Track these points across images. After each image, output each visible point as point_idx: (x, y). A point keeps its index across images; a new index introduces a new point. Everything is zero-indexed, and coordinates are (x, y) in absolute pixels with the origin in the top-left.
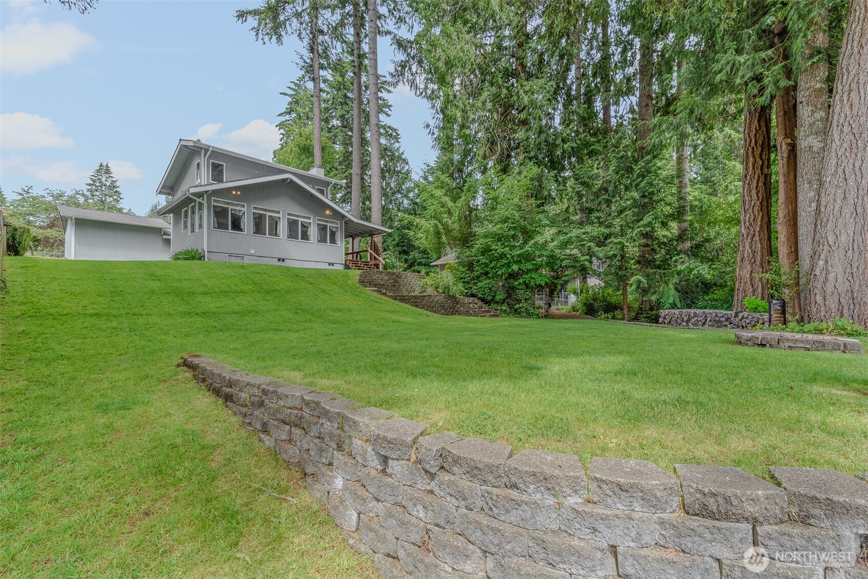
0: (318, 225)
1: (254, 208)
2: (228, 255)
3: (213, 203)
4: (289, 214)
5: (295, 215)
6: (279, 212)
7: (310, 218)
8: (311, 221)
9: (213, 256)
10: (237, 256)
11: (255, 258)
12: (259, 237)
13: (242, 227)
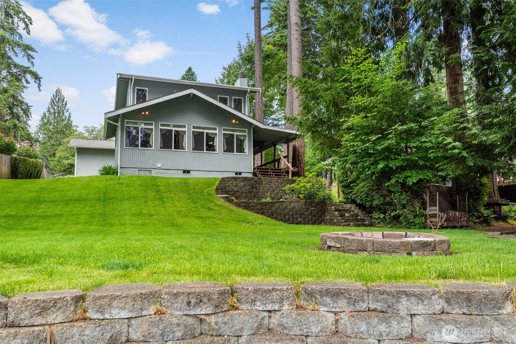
0: (224, 134)
1: (162, 125)
2: (137, 169)
3: (126, 125)
4: (194, 127)
5: (200, 128)
6: (184, 127)
7: (215, 129)
8: (217, 132)
9: (125, 171)
10: (145, 170)
11: (162, 171)
12: (166, 152)
13: (151, 143)
